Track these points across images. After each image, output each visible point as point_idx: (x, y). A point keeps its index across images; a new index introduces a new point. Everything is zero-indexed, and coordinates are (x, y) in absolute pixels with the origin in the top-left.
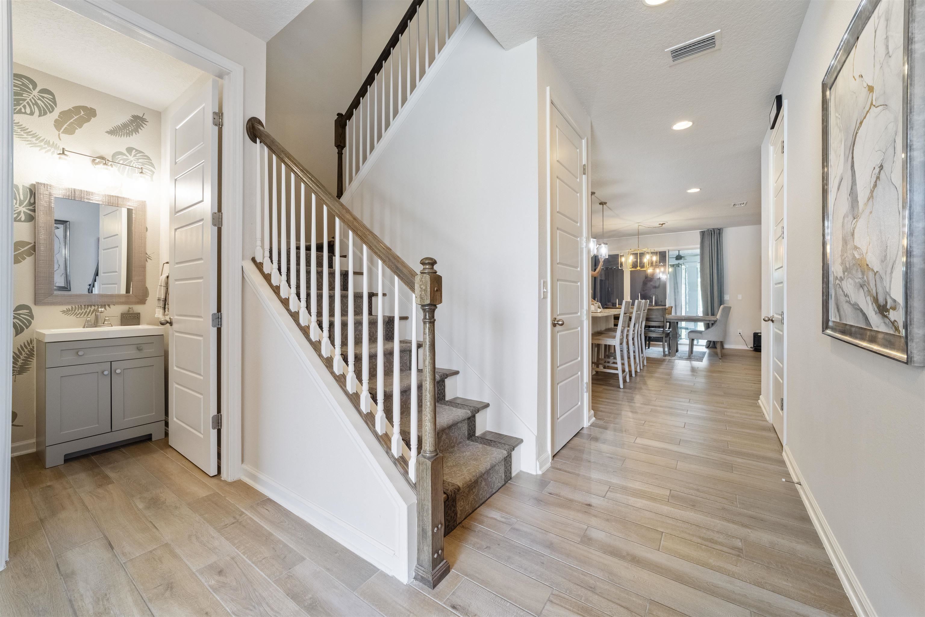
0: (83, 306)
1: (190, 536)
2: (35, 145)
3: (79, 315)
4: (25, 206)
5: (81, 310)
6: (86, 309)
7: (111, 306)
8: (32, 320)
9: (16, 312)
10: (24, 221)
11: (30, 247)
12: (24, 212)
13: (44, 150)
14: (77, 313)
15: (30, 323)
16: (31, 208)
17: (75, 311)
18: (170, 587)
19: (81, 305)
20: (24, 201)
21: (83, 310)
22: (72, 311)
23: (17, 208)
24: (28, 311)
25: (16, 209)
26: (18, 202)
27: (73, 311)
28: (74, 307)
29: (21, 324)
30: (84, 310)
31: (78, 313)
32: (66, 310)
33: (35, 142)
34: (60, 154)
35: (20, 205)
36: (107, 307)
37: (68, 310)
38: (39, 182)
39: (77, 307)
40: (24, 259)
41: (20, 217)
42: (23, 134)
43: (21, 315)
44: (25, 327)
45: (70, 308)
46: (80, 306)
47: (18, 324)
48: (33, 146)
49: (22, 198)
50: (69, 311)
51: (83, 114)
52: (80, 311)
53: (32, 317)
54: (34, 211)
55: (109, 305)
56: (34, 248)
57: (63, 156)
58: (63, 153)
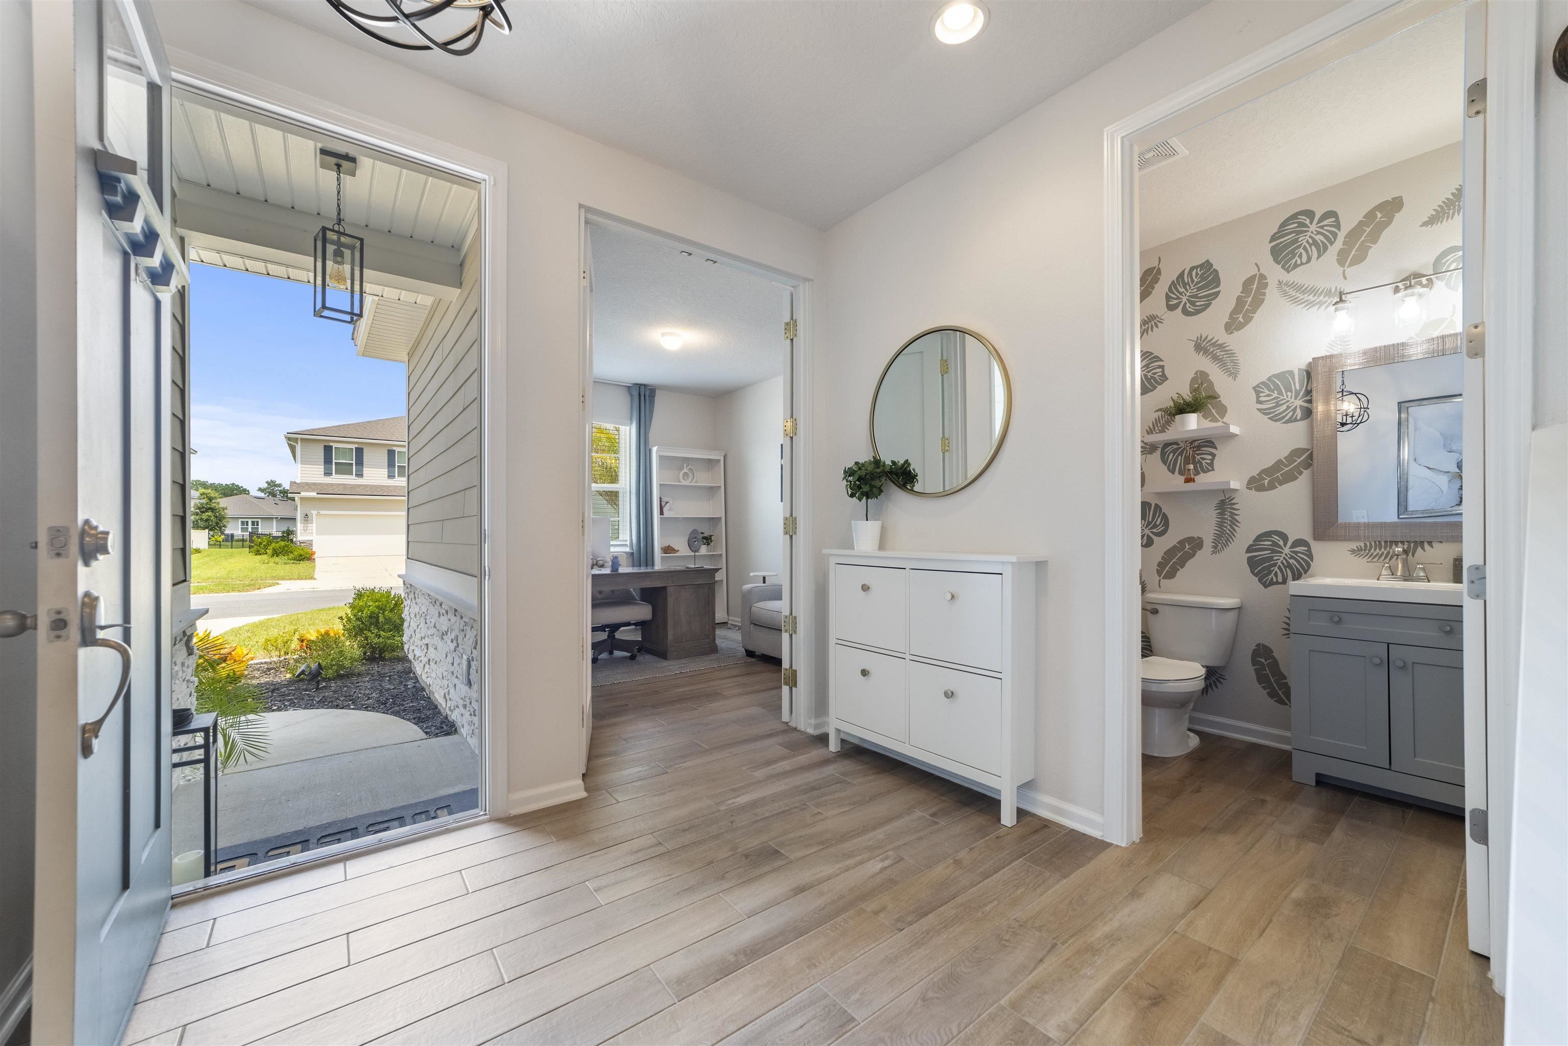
0: (1383, 543)
1: (1273, 983)
2: (1311, 304)
3: (1377, 557)
4: (1302, 398)
5: (1380, 549)
6: (1388, 549)
7: (1434, 544)
8: (1311, 562)
9: (1292, 550)
10: (1301, 419)
11: (1307, 456)
12: (1301, 407)
13: (1323, 307)
14: (1373, 554)
15: (1309, 566)
16: (1308, 398)
17: (1370, 550)
18: (1157, 1000)
19: (1379, 542)
20: (1301, 389)
21: (1383, 550)
22: (1365, 550)
23: (1292, 402)
24: (1307, 549)
25: (1292, 404)
26: (1293, 394)
27: (1367, 551)
28: (1368, 544)
29: (1298, 566)
30: (1385, 549)
31: (1375, 554)
32: (1356, 549)
33: (1313, 299)
34: (1336, 303)
35: (1296, 399)
36: (1426, 546)
37: (1360, 549)
38: (1316, 356)
39: (1373, 544)
40: (1301, 473)
41: (1296, 415)
42: (1299, 295)
43: (1299, 554)
44: (1302, 572)
45: (1362, 545)
46: (1377, 543)
47: (1295, 565)
48: (1310, 307)
49: (1298, 388)
50: (1362, 550)
51: (1380, 218)
52: (1378, 550)
53: (1311, 557)
54: (1310, 401)
55: (1430, 543)
56: (1311, 456)
57: (1340, 305)
58: (1341, 300)
